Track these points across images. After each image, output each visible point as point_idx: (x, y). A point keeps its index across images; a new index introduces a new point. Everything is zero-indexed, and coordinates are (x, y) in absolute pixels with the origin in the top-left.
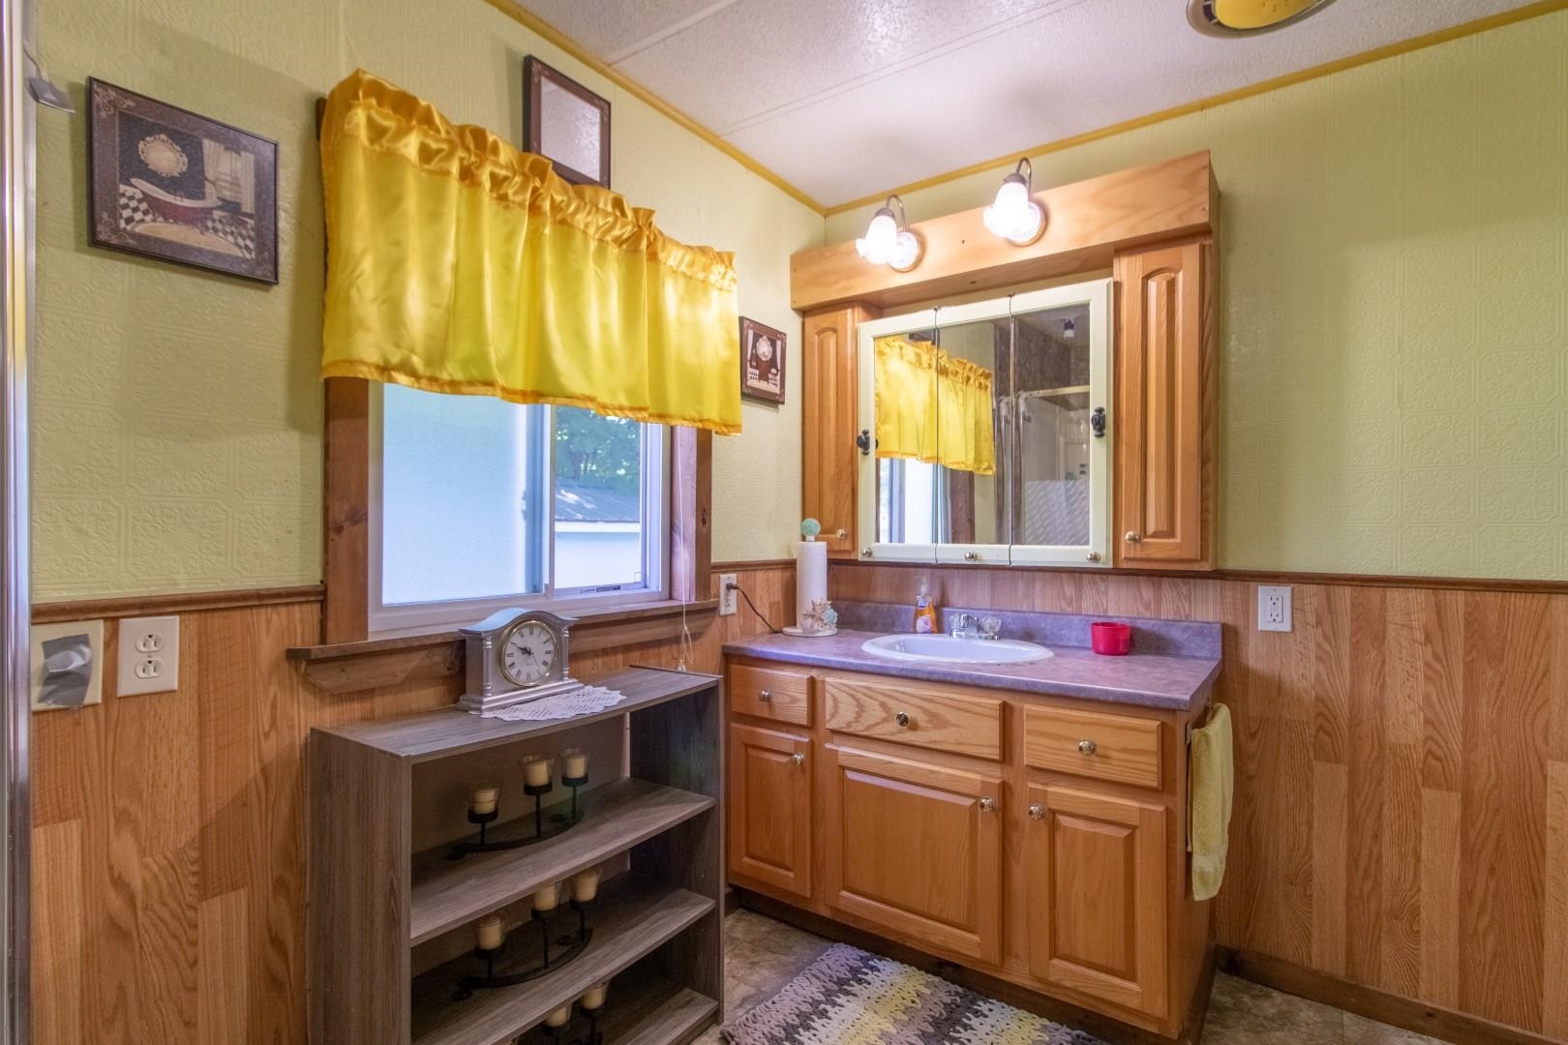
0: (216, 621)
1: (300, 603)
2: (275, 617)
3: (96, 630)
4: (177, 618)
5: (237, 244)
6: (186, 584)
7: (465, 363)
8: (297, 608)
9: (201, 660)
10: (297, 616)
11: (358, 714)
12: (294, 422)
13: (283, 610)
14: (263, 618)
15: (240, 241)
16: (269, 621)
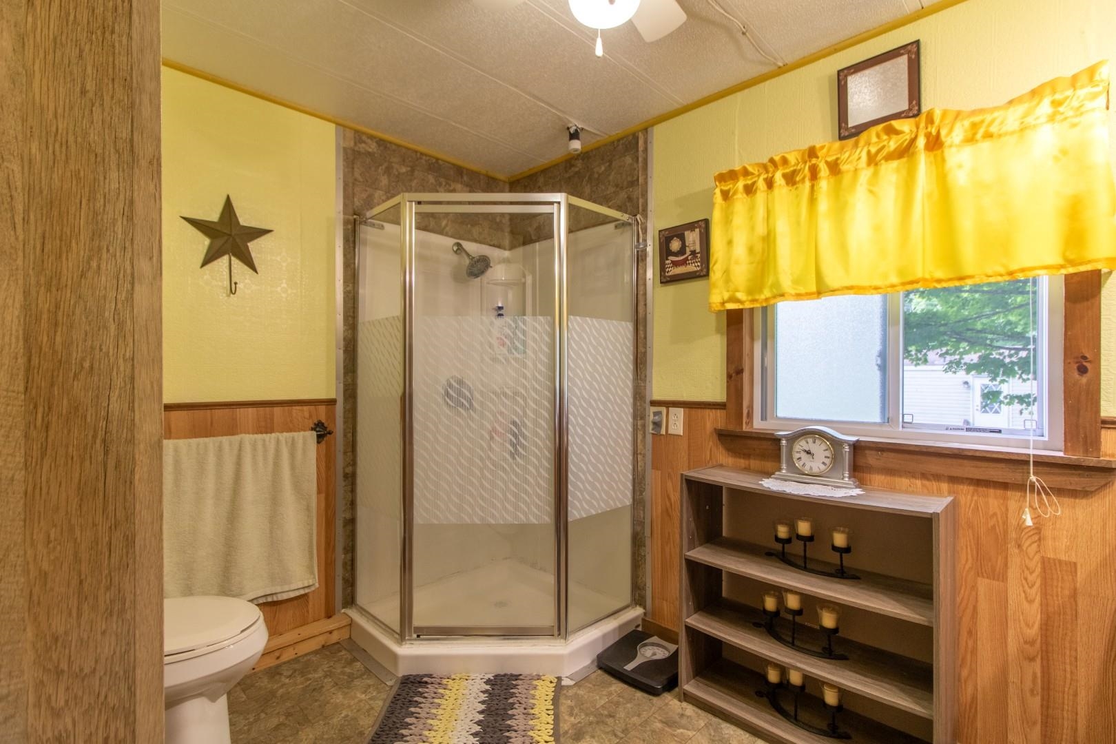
0: (694, 411)
1: (720, 409)
2: (711, 414)
3: (664, 410)
4: (682, 409)
5: (695, 266)
6: (686, 397)
7: (772, 286)
8: (718, 411)
9: (689, 424)
10: (719, 414)
11: (743, 466)
12: (718, 331)
13: (714, 411)
14: (707, 413)
15: (696, 264)
16: (709, 415)
